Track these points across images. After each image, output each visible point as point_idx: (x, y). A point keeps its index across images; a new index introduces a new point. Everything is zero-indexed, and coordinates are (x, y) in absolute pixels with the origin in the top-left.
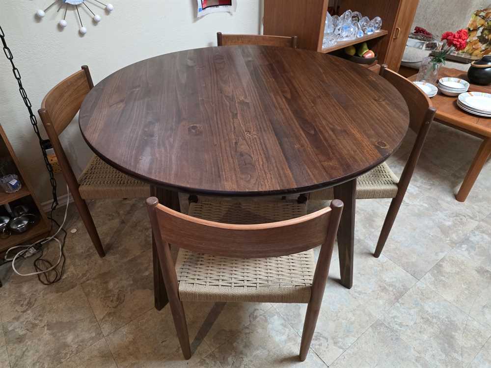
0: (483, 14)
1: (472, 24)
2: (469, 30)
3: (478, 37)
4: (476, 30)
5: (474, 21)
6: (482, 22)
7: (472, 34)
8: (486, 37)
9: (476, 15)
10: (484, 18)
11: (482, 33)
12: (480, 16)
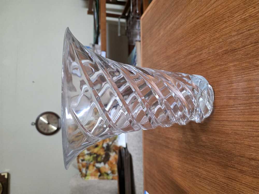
0: (84, 171)
1: (95, 176)
2: (100, 176)
3: (105, 164)
4: (99, 170)
5: (91, 175)
6: (91, 167)
7: (103, 171)
8: (104, 156)
9: (86, 176)
10: (87, 168)
11: (100, 162)
12: (86, 172)
